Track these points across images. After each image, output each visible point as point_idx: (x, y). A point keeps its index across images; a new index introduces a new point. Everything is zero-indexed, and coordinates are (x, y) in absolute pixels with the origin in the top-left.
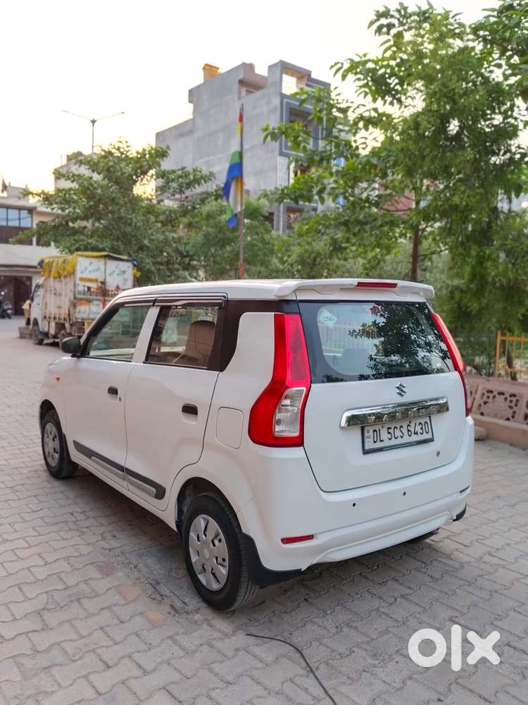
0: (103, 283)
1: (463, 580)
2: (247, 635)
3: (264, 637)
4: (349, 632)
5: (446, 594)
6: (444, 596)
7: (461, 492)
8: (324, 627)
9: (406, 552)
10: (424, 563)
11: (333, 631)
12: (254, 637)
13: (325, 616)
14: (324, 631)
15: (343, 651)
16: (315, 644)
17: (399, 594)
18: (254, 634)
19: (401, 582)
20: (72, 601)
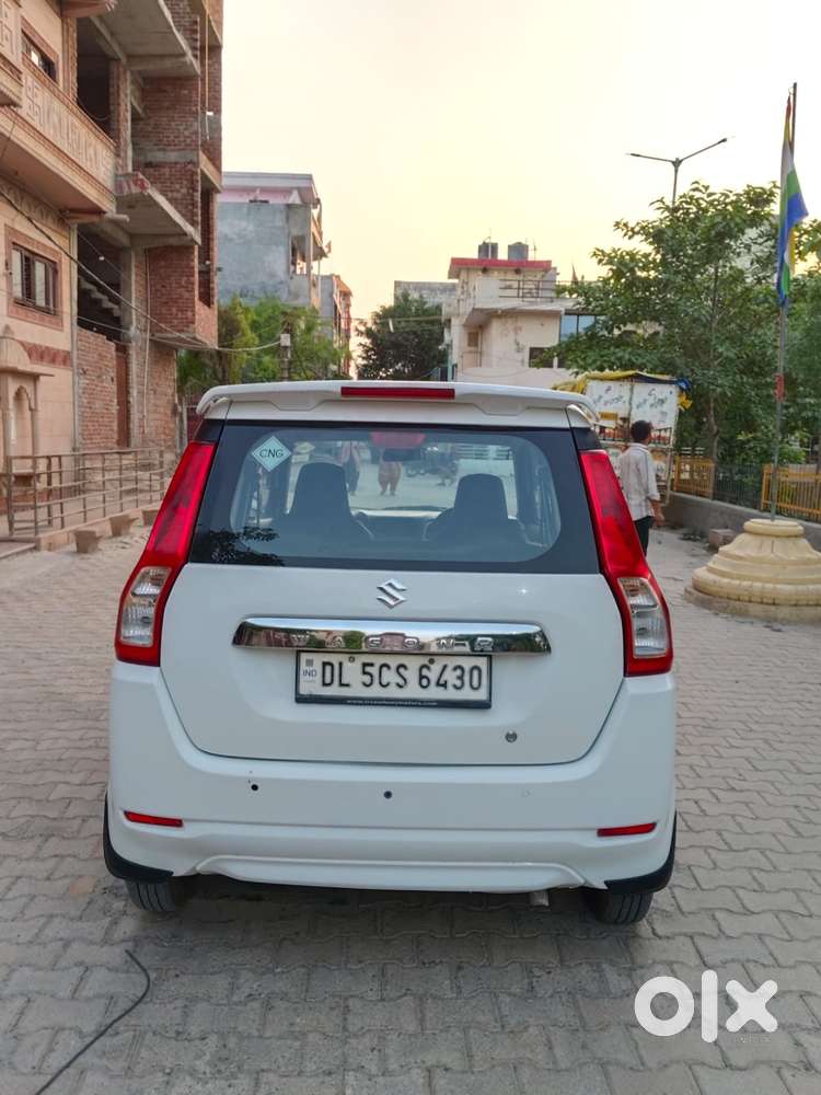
0: (625, 419)
1: (581, 1018)
2: (127, 951)
3: (139, 964)
4: (252, 1010)
5: (503, 1026)
6: (495, 1027)
7: (605, 832)
8: (233, 988)
9: (561, 932)
10: (562, 961)
11: (235, 999)
12: (129, 959)
13: (263, 974)
14: (226, 992)
15: (194, 1030)
16: (179, 1003)
17: (421, 991)
18: (135, 955)
19: (460, 974)
20: (41, 835)
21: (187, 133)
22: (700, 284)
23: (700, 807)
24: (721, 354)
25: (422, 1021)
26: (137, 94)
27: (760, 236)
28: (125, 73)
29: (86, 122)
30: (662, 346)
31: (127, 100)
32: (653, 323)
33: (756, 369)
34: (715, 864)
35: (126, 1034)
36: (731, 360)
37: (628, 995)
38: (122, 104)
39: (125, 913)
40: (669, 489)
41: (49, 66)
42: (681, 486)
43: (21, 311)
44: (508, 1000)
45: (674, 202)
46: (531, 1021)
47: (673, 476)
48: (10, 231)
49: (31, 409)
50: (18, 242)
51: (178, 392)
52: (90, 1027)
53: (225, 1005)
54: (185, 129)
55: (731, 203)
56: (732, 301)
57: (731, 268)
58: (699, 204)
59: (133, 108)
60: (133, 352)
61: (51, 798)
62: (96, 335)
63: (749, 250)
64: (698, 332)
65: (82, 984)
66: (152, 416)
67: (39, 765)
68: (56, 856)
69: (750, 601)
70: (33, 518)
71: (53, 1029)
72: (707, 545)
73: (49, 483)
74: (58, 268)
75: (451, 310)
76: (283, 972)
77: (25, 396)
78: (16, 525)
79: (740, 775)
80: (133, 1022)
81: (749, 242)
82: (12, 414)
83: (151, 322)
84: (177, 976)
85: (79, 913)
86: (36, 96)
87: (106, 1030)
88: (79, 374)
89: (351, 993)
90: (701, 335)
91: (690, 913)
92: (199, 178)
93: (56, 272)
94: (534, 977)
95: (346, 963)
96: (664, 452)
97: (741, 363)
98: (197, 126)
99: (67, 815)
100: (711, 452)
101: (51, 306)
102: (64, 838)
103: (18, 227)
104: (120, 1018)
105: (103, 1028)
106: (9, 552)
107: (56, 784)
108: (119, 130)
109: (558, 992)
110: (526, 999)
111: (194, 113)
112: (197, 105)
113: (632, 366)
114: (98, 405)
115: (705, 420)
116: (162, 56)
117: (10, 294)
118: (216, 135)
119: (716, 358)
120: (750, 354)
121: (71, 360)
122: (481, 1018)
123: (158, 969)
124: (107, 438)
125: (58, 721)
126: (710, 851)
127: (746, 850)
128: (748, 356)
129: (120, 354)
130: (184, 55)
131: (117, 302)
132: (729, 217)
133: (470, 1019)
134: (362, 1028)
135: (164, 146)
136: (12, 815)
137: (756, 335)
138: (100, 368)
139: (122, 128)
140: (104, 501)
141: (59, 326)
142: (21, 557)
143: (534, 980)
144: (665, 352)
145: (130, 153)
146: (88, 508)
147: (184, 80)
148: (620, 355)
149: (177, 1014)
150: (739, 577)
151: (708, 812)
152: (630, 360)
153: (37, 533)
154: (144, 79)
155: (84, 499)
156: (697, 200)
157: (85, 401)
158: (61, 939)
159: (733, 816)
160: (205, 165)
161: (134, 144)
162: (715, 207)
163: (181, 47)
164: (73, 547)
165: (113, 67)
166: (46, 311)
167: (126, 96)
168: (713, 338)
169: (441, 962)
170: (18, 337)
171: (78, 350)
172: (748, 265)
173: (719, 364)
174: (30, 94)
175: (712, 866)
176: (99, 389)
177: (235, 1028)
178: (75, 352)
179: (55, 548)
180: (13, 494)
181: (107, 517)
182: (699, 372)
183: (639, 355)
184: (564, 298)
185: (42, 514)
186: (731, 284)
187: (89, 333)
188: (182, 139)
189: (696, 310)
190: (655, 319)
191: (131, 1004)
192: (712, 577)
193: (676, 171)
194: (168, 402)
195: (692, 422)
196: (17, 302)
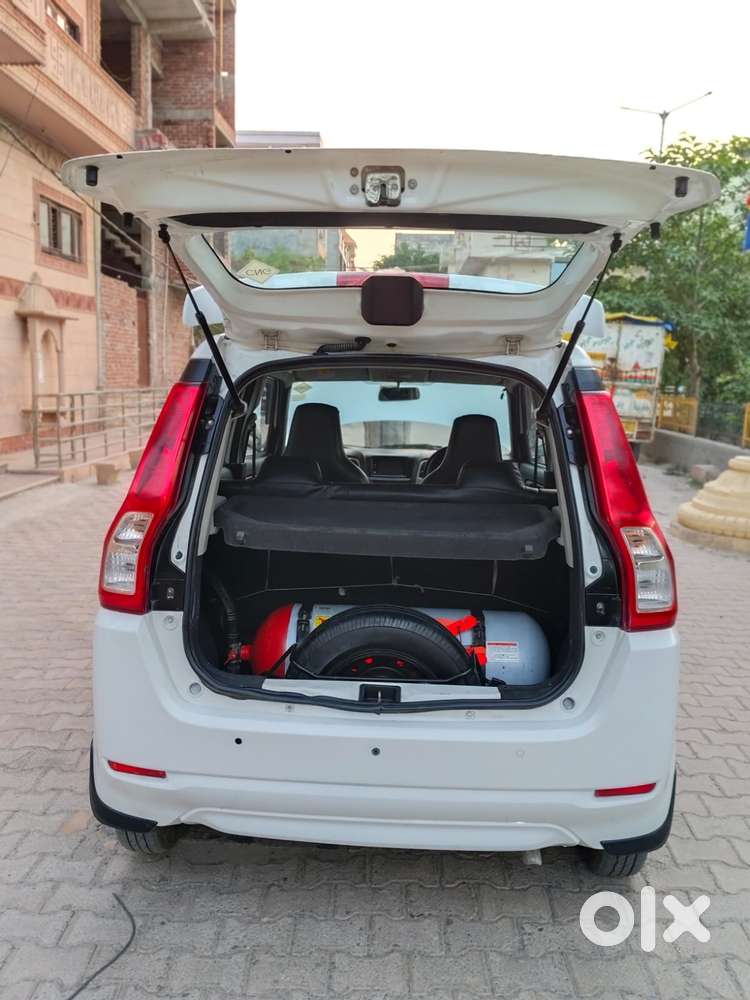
0: (613, 360)
1: (575, 982)
2: (115, 895)
3: (125, 908)
4: (237, 963)
5: (493, 990)
6: (485, 991)
7: (602, 793)
8: (218, 937)
9: (554, 884)
10: (553, 916)
11: (220, 950)
12: (116, 902)
13: (250, 923)
14: (211, 943)
15: (176, 986)
16: (164, 954)
17: (409, 947)
18: (123, 899)
19: (449, 929)
20: (40, 768)
21: (203, 92)
22: (686, 231)
23: (691, 748)
24: (705, 298)
25: (410, 981)
26: (157, 56)
27: (744, 185)
28: (146, 35)
29: (108, 82)
30: (648, 290)
31: (147, 61)
32: (640, 267)
33: (738, 313)
34: (709, 812)
35: (107, 989)
36: (715, 304)
37: (623, 958)
38: (143, 65)
39: (116, 853)
40: (654, 427)
41: (73, 29)
42: (665, 423)
43: (48, 258)
44: (498, 960)
45: (661, 153)
46: (523, 985)
47: (658, 413)
48: (38, 184)
49: (58, 351)
50: (47, 195)
51: (195, 335)
52: (71, 980)
53: (208, 957)
54: (202, 88)
55: (716, 153)
56: (716, 247)
57: (716, 215)
58: (686, 154)
59: (153, 70)
60: (153, 298)
61: (53, 730)
62: (119, 282)
63: (733, 198)
64: (683, 277)
65: (67, 931)
66: (170, 357)
67: (44, 694)
68: (53, 789)
69: (734, 536)
70: (56, 452)
71: (34, 980)
72: (690, 480)
73: (72, 419)
74: (83, 219)
75: (448, 258)
76: (269, 922)
77: (51, 338)
78: (42, 459)
79: (731, 715)
80: (115, 976)
81: (733, 190)
82: (40, 356)
83: (170, 270)
84: (163, 923)
85: (71, 851)
86: (61, 56)
87: (88, 982)
88: (102, 318)
89: (339, 948)
90: (685, 280)
91: (684, 865)
92: (214, 134)
93: (80, 223)
94: (525, 934)
95: (334, 913)
96: (650, 391)
97: (724, 306)
98: (212, 85)
99: (67, 747)
100: (694, 392)
101: (76, 255)
102: (63, 771)
103: (44, 181)
104: (102, 969)
105: (84, 981)
106: (34, 484)
107: (58, 714)
108: (140, 91)
109: (550, 953)
110: (517, 959)
111: (209, 73)
112: (211, 66)
113: (619, 308)
114: (120, 347)
115: (687, 360)
116: (180, 20)
117: (38, 242)
118: (230, 95)
119: (699, 301)
120: (733, 298)
121: (95, 305)
122: (469, 979)
123: (143, 915)
124: (129, 378)
125: (66, 650)
126: (703, 797)
127: (741, 796)
128: (730, 300)
129: (141, 299)
130: (200, 18)
131: (138, 251)
132: (715, 166)
133: (459, 981)
134: (348, 988)
135: (180, 105)
136: (15, 747)
137: (737, 280)
138: (123, 313)
139: (143, 88)
140: (124, 436)
141: (84, 274)
142: (46, 489)
143: (525, 937)
144: (651, 296)
145: (150, 111)
146: (109, 442)
147: (199, 43)
148: (609, 298)
149: (160, 966)
150: (723, 513)
151: (700, 755)
152: (618, 304)
153: (60, 466)
154: (164, 42)
155: (105, 435)
156: (684, 150)
157: (108, 343)
158: (51, 880)
159: (726, 760)
160: (219, 122)
161: (155, 104)
162: (701, 156)
163: (198, 12)
164: (94, 479)
165: (135, 31)
166: (72, 259)
167: (147, 57)
168: (698, 283)
169: (430, 915)
170: (44, 283)
171: (102, 295)
172: (732, 213)
173: (703, 308)
174: (55, 54)
175: (706, 814)
176: (121, 332)
177: (218, 984)
178: (99, 298)
179: (78, 480)
180: (39, 430)
181: (127, 452)
182: (684, 315)
183: (627, 299)
184: (554, 247)
185: (66, 449)
186: (714, 230)
187: (112, 280)
188: (198, 98)
189: (682, 255)
190: (643, 264)
191: (115, 954)
192: (696, 512)
193: (664, 123)
194: (186, 344)
195: (676, 362)
196: (44, 251)
